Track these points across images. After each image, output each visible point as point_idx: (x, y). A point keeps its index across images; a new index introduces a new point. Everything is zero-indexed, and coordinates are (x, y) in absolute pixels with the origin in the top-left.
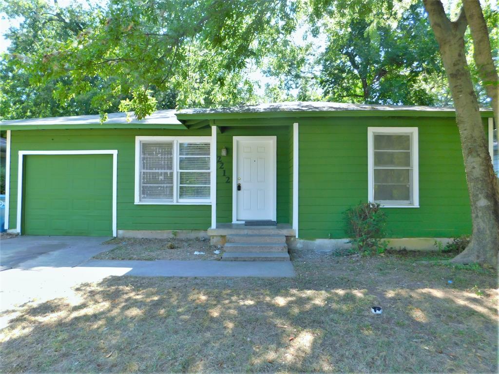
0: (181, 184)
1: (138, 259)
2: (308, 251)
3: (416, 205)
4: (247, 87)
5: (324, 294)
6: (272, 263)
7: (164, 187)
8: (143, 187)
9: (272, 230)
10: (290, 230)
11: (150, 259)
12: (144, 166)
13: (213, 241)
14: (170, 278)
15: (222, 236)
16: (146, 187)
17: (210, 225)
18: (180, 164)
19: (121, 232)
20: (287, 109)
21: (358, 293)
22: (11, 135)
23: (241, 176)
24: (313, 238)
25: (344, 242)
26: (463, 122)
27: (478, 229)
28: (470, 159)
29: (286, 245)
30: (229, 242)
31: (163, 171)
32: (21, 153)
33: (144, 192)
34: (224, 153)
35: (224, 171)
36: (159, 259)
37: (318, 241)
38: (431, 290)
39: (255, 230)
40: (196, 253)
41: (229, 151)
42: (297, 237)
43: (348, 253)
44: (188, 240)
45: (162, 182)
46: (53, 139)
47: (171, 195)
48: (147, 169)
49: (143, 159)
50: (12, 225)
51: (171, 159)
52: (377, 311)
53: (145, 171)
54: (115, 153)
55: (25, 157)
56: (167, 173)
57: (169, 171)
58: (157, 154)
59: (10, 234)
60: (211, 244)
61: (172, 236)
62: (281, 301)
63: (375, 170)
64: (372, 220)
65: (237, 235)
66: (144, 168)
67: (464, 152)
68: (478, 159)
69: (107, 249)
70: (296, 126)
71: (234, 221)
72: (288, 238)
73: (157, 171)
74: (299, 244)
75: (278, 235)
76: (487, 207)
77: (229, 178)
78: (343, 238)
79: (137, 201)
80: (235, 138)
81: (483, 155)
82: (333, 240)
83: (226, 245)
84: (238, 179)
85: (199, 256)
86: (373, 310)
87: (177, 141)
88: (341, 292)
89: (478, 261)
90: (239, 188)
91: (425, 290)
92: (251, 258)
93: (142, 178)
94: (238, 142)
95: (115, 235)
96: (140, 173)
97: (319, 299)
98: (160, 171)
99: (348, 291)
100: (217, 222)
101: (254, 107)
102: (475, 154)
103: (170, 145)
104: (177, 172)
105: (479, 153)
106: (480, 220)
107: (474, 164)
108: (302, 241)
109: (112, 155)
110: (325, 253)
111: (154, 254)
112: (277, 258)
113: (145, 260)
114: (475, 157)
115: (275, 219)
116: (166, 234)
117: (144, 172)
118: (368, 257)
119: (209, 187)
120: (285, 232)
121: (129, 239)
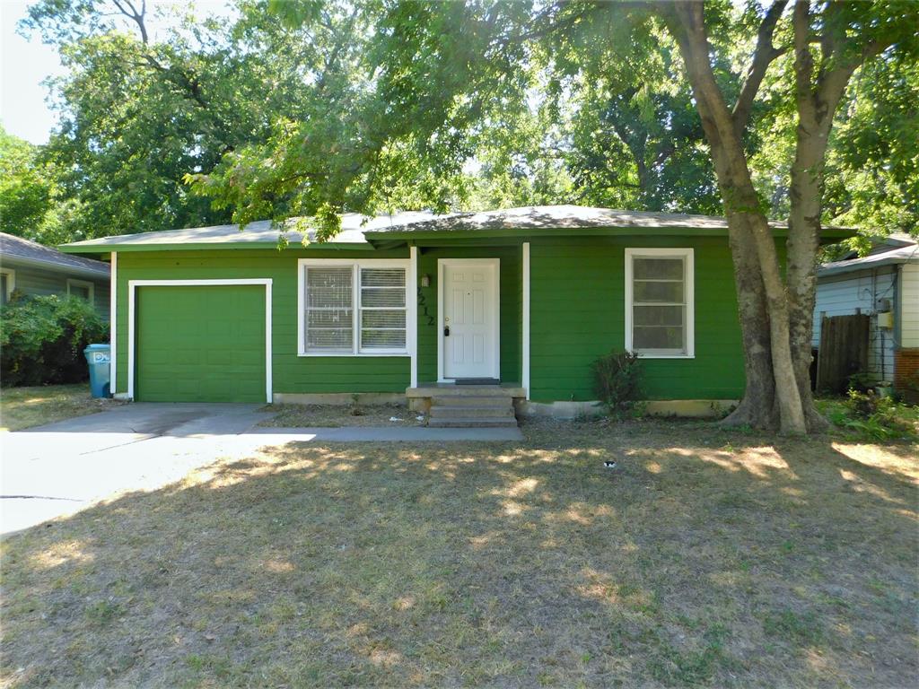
0: (363, 327)
1: (318, 426)
2: (543, 417)
3: (691, 354)
4: (457, 187)
5: (555, 453)
6: (495, 429)
7: (339, 331)
8: (309, 331)
9: (495, 390)
10: (518, 389)
11: (334, 426)
12: (311, 301)
13: (413, 405)
14: (369, 442)
15: (425, 398)
16: (314, 331)
17: (409, 383)
18: (362, 298)
19: (278, 396)
20: (514, 224)
21: (593, 452)
22: (117, 259)
23: (449, 316)
24: (550, 401)
25: (590, 406)
26: (735, 247)
27: (752, 382)
28: (744, 294)
29: (513, 408)
30: (436, 404)
31: (338, 309)
32: (132, 284)
33: (310, 337)
34: (425, 282)
35: (426, 309)
36: (346, 426)
37: (557, 405)
38: (680, 450)
39: (471, 390)
40: (392, 419)
41: (433, 279)
42: (528, 399)
43: (596, 418)
44: (375, 406)
45: (337, 324)
46: (178, 264)
47: (350, 343)
48: (315, 306)
49: (309, 293)
50: (122, 387)
51: (350, 291)
52: (610, 465)
53: (313, 308)
54: (268, 282)
55: (137, 288)
56: (344, 311)
57: (346, 309)
58: (329, 284)
59: (119, 401)
60: (411, 409)
61: (351, 401)
62: (505, 459)
63: (634, 307)
64: (625, 373)
65: (446, 396)
66: (311, 305)
67: (738, 285)
68: (752, 295)
69: (269, 416)
70: (526, 247)
71: (440, 379)
72: (516, 400)
73: (329, 309)
74: (531, 408)
75: (502, 396)
76: (761, 355)
77: (432, 318)
78: (591, 400)
79: (301, 352)
80: (441, 262)
81: (758, 290)
82: (577, 404)
83: (432, 408)
84: (445, 320)
85: (397, 422)
86: (605, 464)
87: (359, 264)
88: (575, 452)
89: (750, 422)
90: (447, 332)
91: (674, 450)
92: (467, 424)
93: (307, 318)
94: (444, 266)
95: (269, 400)
96: (306, 311)
97: (548, 457)
98: (334, 309)
99: (584, 450)
100: (418, 381)
101: (469, 221)
102: (749, 289)
103: (347, 272)
104: (359, 310)
105: (754, 287)
106: (753, 371)
107: (748, 301)
108: (535, 404)
109: (265, 285)
110: (566, 420)
111: (337, 421)
112: (501, 423)
113: (328, 427)
114: (748, 292)
115: (498, 377)
116: (344, 399)
117: (311, 311)
118: (620, 421)
119: (404, 332)
120: (512, 392)
121: (292, 406)
